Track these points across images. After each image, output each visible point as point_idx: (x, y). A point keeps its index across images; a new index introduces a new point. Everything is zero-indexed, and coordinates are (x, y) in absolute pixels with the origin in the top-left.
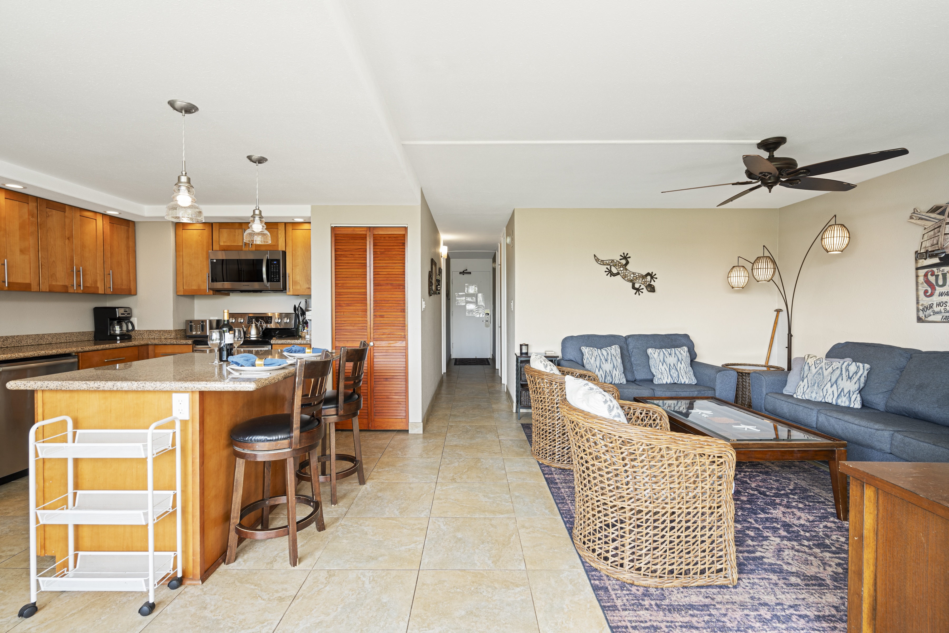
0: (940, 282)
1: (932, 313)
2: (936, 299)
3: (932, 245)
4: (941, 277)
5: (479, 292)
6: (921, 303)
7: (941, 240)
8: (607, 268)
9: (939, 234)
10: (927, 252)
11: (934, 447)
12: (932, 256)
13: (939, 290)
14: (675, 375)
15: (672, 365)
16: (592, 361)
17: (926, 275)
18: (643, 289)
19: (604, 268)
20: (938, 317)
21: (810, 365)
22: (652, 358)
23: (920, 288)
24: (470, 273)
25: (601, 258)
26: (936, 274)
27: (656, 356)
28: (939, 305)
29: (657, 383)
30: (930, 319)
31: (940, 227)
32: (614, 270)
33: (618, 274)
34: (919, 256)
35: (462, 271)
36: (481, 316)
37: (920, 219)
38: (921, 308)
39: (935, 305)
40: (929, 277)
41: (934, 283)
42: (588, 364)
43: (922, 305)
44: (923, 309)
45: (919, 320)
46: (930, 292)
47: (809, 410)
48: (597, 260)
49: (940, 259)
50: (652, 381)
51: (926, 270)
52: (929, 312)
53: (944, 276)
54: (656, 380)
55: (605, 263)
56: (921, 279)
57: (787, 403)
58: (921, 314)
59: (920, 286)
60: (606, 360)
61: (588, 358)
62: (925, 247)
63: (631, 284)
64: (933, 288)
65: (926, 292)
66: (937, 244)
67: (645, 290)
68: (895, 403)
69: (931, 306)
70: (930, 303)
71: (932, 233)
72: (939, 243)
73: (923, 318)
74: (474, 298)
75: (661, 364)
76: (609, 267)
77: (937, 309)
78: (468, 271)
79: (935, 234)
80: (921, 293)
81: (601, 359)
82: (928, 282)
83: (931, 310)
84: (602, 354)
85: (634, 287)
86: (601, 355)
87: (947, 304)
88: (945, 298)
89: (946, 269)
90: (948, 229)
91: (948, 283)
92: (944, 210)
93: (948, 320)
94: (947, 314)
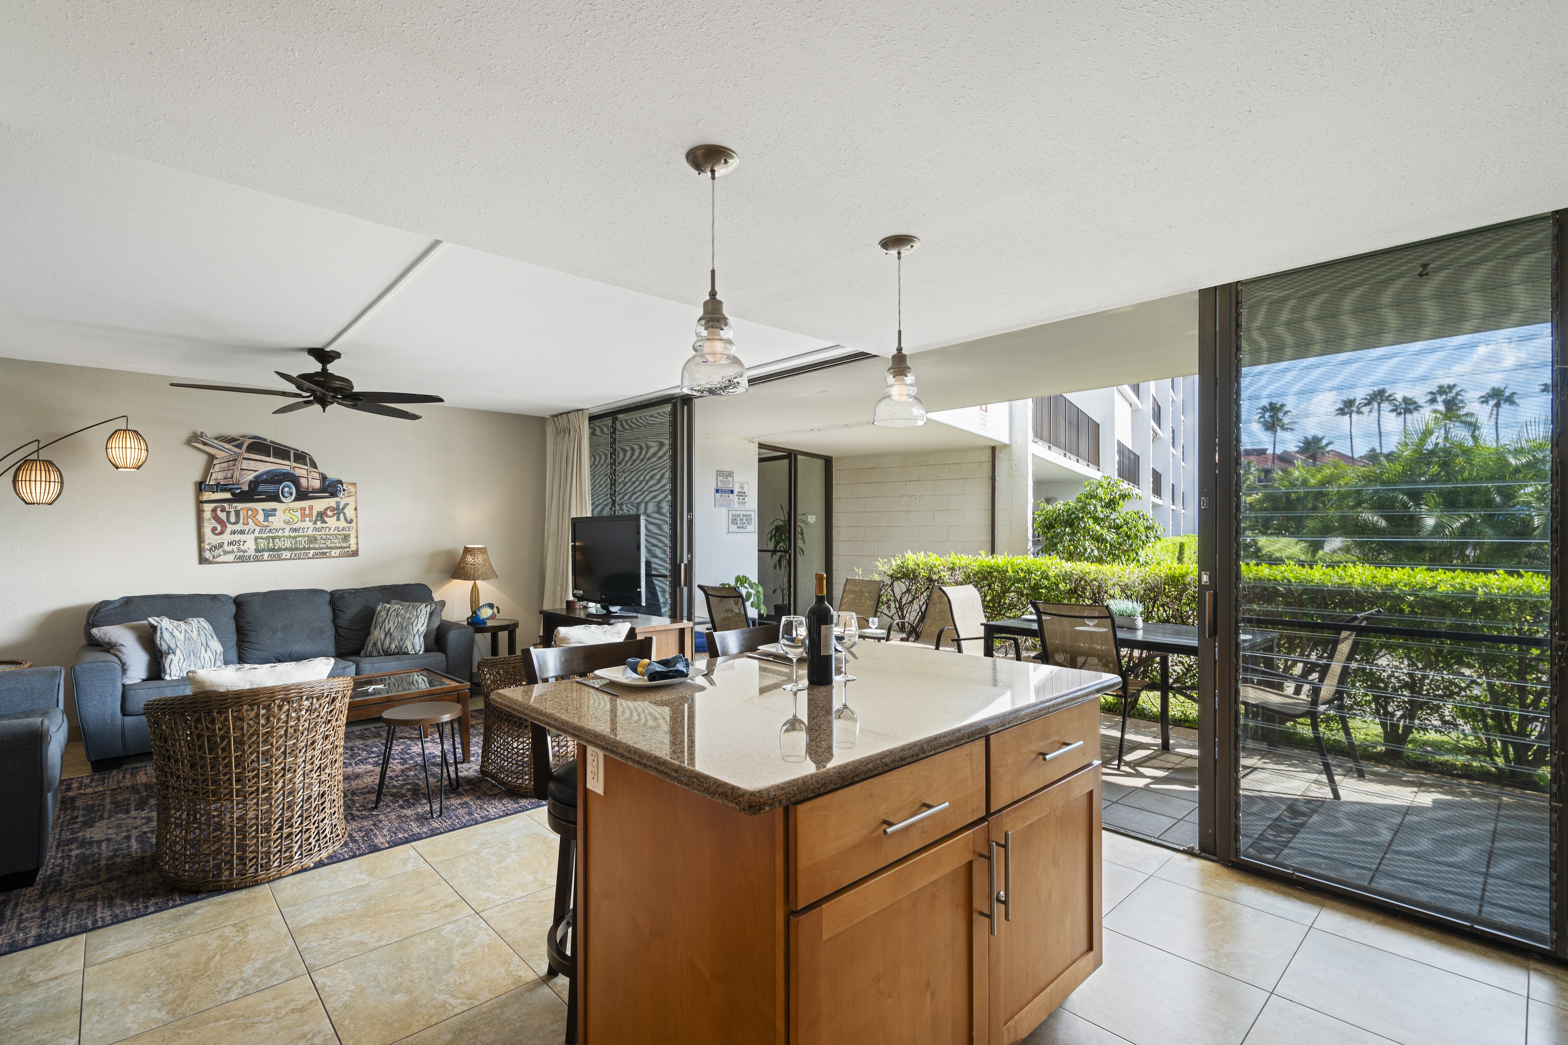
0: (233, 519)
1: (221, 554)
2: (226, 537)
3: (225, 478)
4: (233, 514)
6: (207, 541)
7: (237, 474)
9: (234, 468)
10: (218, 484)
12: (224, 490)
13: (230, 528)
17: (214, 510)
20: (230, 557)
23: (206, 524)
26: (227, 510)
28: (231, 544)
30: (219, 559)
31: (236, 460)
34: (200, 487)
37: (205, 444)
38: (206, 547)
39: (226, 544)
40: (219, 512)
41: (224, 519)
43: (208, 544)
44: (211, 549)
45: (202, 560)
46: (219, 529)
49: (234, 494)
51: (214, 505)
52: (217, 552)
53: (237, 513)
56: (206, 515)
58: (207, 555)
59: (205, 521)
62: (216, 479)
64: (224, 525)
65: (214, 529)
66: (232, 478)
68: (262, 652)
69: (221, 545)
70: (219, 542)
71: (226, 465)
72: (235, 477)
73: (211, 559)
77: (227, 548)
79: (229, 467)
80: (207, 530)
82: (215, 518)
83: (220, 550)
87: (242, 543)
88: (237, 537)
89: (240, 506)
90: (245, 464)
91: (241, 521)
92: (242, 444)
93: (242, 559)
94: (241, 554)
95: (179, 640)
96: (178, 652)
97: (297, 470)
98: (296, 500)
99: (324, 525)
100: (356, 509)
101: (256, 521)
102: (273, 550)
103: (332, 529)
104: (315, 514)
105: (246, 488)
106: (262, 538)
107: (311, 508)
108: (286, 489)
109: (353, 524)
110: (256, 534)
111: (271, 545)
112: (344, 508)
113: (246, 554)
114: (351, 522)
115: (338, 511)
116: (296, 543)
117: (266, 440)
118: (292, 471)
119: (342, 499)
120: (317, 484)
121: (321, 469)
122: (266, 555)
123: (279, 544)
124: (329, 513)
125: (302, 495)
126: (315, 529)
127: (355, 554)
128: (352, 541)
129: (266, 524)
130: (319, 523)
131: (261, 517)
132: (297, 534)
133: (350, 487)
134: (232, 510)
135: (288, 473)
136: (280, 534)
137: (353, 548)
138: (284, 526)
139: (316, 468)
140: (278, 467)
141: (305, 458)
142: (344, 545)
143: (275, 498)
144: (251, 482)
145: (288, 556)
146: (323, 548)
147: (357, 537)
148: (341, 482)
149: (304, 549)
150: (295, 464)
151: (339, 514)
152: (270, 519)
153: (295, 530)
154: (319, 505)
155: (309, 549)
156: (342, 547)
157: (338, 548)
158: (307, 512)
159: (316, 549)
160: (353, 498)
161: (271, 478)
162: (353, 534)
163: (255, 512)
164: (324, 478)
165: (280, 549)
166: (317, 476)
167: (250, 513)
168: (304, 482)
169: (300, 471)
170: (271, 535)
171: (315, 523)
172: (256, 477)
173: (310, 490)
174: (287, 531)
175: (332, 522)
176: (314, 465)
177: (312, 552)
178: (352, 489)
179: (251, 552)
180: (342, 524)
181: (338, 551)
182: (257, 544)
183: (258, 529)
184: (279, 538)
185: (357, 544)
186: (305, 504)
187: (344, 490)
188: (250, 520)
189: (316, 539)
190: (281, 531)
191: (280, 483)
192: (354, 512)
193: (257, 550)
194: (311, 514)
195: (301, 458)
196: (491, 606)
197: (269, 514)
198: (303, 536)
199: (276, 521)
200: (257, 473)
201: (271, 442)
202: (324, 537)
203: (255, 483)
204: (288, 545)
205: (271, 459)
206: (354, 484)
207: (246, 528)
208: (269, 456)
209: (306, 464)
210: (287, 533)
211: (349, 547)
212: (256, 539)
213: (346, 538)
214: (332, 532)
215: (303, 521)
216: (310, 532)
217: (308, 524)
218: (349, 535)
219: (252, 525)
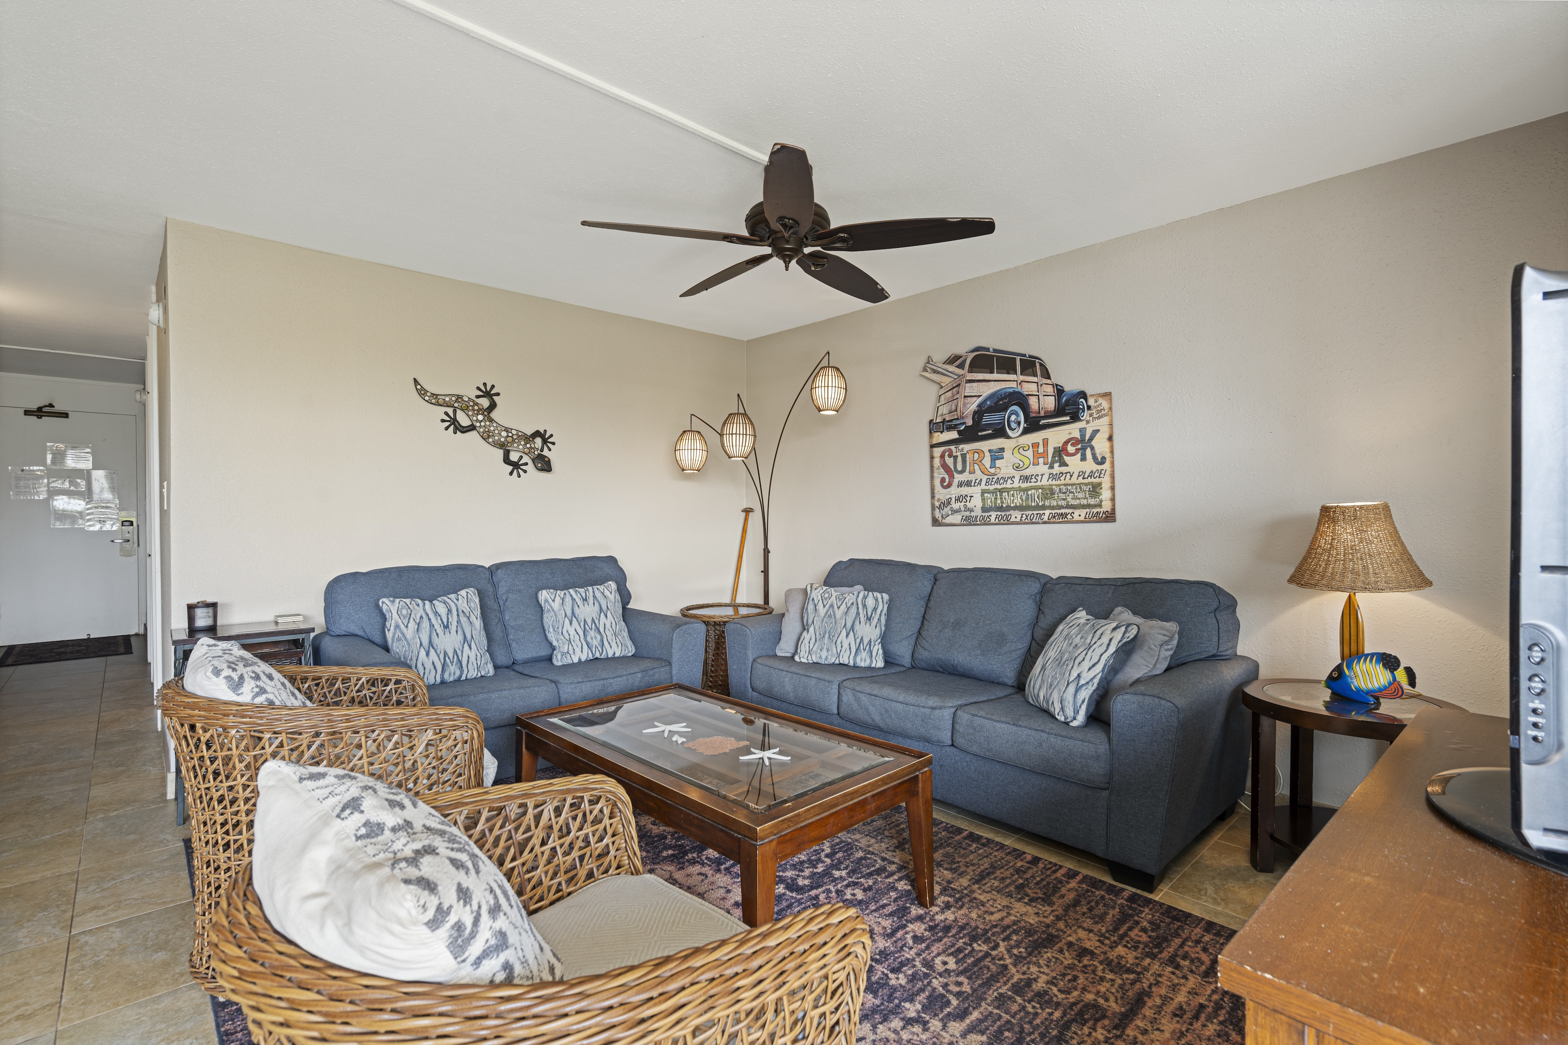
0: (960, 468)
1: (950, 512)
2: (954, 491)
3: (950, 412)
4: (959, 459)
5: (95, 467)
6: (937, 496)
7: (961, 404)
8: (446, 414)
9: (958, 396)
10: (944, 421)
11: (1014, 728)
12: (950, 428)
13: (958, 478)
14: (595, 642)
15: (589, 622)
16: (410, 632)
17: (942, 456)
18: (526, 464)
19: (440, 412)
20: (956, 518)
21: (816, 602)
22: (548, 611)
23: (935, 475)
24: (65, 415)
25: (432, 388)
26: (954, 454)
27: (556, 605)
28: (958, 500)
29: (560, 664)
30: (948, 520)
31: (959, 385)
32: (463, 419)
33: (472, 428)
34: (934, 427)
35: (34, 406)
36: (107, 527)
37: (935, 372)
38: (937, 504)
39: (953, 500)
40: (946, 458)
41: (952, 467)
42: (399, 639)
43: (939, 500)
44: (940, 506)
45: (936, 522)
46: (947, 480)
47: (827, 684)
48: (422, 392)
49: (959, 432)
50: (550, 659)
51: (942, 449)
52: (947, 510)
53: (964, 456)
54: (559, 657)
55: (441, 401)
56: (937, 462)
57: (789, 675)
58: (938, 515)
59: (935, 471)
60: (446, 627)
61: (397, 627)
62: (942, 415)
63: (500, 453)
64: (952, 476)
65: (943, 480)
66: (956, 410)
67: (530, 468)
68: (927, 653)
69: (949, 502)
70: (948, 497)
71: (950, 393)
72: (959, 409)
73: (940, 519)
74: (82, 483)
75: (567, 622)
76: (450, 411)
77: (956, 506)
78: (58, 407)
79: (953, 396)
80: (937, 482)
81: (432, 626)
82: (944, 466)
83: (948, 508)
84: (436, 613)
85: (507, 460)
86: (432, 616)
87: (968, 499)
88: (965, 490)
89: (966, 447)
90: (970, 389)
91: (968, 468)
92: (964, 362)
93: (969, 521)
94: (968, 513)
95: (819, 616)
96: (811, 629)
97: (1024, 384)
98: (1026, 432)
99: (1064, 469)
100: (1110, 439)
101: (982, 467)
102: (1000, 509)
103: (1075, 476)
104: (1051, 451)
105: (970, 422)
106: (988, 492)
107: (1046, 442)
108: (1013, 418)
109: (1107, 466)
110: (983, 486)
111: (999, 501)
112: (1091, 439)
113: (973, 514)
114: (1102, 461)
115: (1083, 444)
116: (1027, 498)
117: (988, 349)
118: (1019, 389)
119: (1087, 424)
120: (1050, 403)
121: (1055, 379)
122: (994, 515)
123: (1008, 500)
124: (1071, 449)
125: (1033, 425)
126: (1052, 476)
127: (1110, 517)
128: (1106, 494)
129: (993, 471)
130: (1056, 465)
131: (987, 461)
132: (1029, 484)
133: (1101, 400)
134: (959, 454)
135: (1015, 393)
136: (1008, 485)
137: (1107, 506)
138: (1012, 472)
139: (1049, 378)
140: (1003, 385)
141: (1033, 364)
142: (1092, 501)
143: (1000, 432)
144: (975, 413)
145: (1018, 519)
146: (1062, 507)
147: (1113, 488)
148: (1083, 395)
149: (1038, 507)
150: (1022, 378)
151: (1084, 449)
152: (998, 463)
153: (1026, 479)
154: (1056, 436)
155: (1044, 507)
156: (1089, 506)
157: (1083, 507)
158: (1041, 450)
159: (1052, 508)
160: (1105, 420)
161: (996, 403)
162: (1106, 482)
163: (982, 455)
164: (1060, 391)
165: (1009, 508)
166: (1050, 390)
167: (976, 456)
168: (1033, 402)
169: (1029, 386)
170: (999, 487)
171: (1051, 467)
172: (979, 406)
173: (1042, 414)
174: (1016, 480)
175: (1074, 463)
176: (1046, 375)
177: (1047, 512)
178: (1105, 404)
179: (978, 512)
180: (1090, 465)
181: (1083, 512)
182: (983, 500)
183: (984, 478)
184: (1007, 490)
185: (1113, 499)
186: (1037, 437)
187: (1089, 408)
188: (976, 467)
189: (1053, 493)
190: (1009, 481)
191: (1005, 410)
192: (1107, 444)
193: (984, 509)
194: (1046, 451)
195: (1030, 365)
196: (1390, 662)
197: (997, 455)
198: (1036, 488)
199: (1005, 467)
200: (981, 399)
201: (995, 351)
202: (1064, 488)
203: (979, 414)
204: (1018, 502)
205: (995, 376)
206: (1107, 395)
207: (972, 477)
208: (992, 372)
209: (1035, 375)
210: (1016, 485)
211: (1100, 506)
212: (983, 492)
213: (1095, 489)
214: (1074, 480)
215: (1036, 464)
216: (1044, 482)
217: (1042, 469)
218: (1100, 484)
219: (978, 474)
